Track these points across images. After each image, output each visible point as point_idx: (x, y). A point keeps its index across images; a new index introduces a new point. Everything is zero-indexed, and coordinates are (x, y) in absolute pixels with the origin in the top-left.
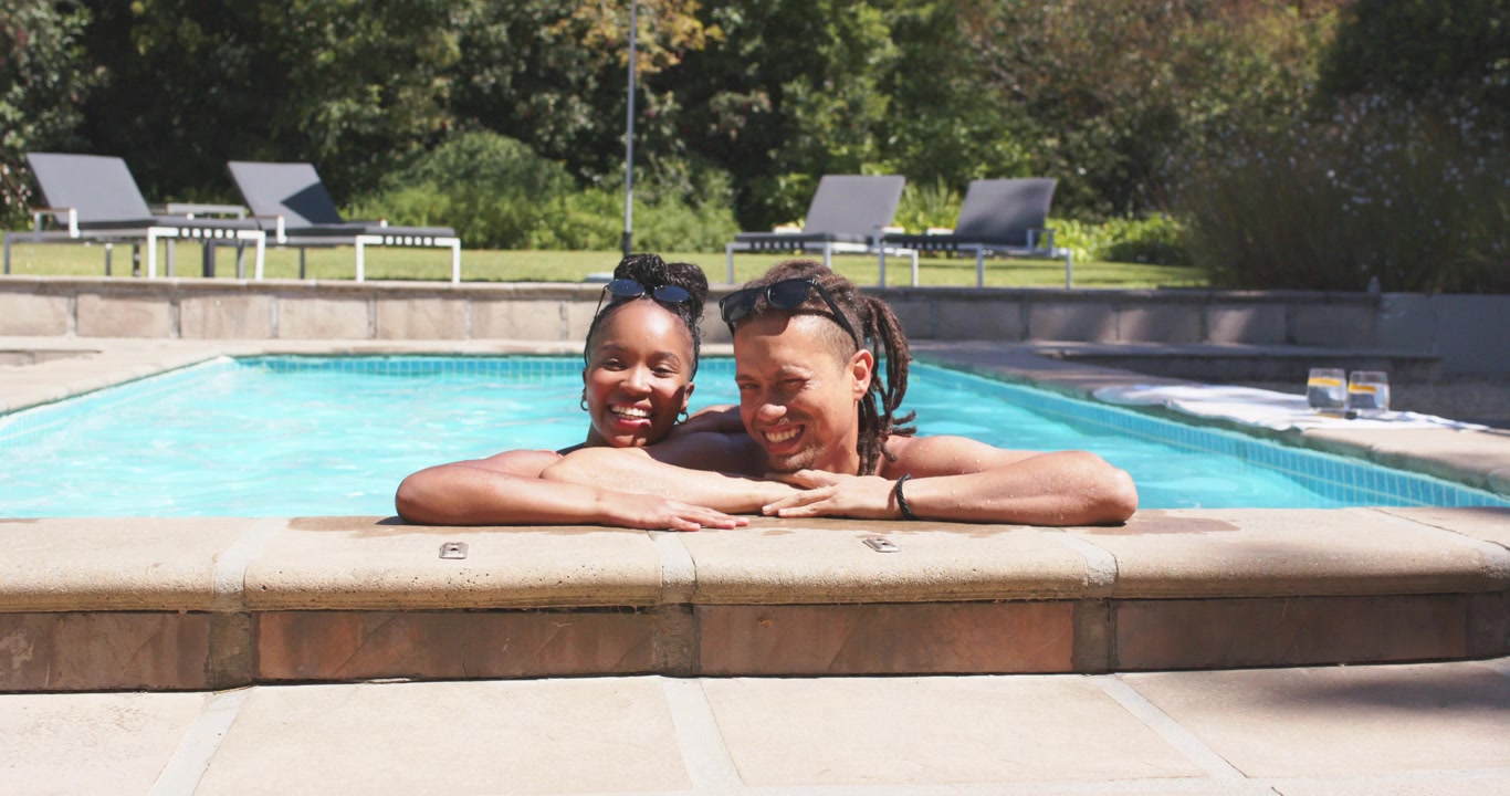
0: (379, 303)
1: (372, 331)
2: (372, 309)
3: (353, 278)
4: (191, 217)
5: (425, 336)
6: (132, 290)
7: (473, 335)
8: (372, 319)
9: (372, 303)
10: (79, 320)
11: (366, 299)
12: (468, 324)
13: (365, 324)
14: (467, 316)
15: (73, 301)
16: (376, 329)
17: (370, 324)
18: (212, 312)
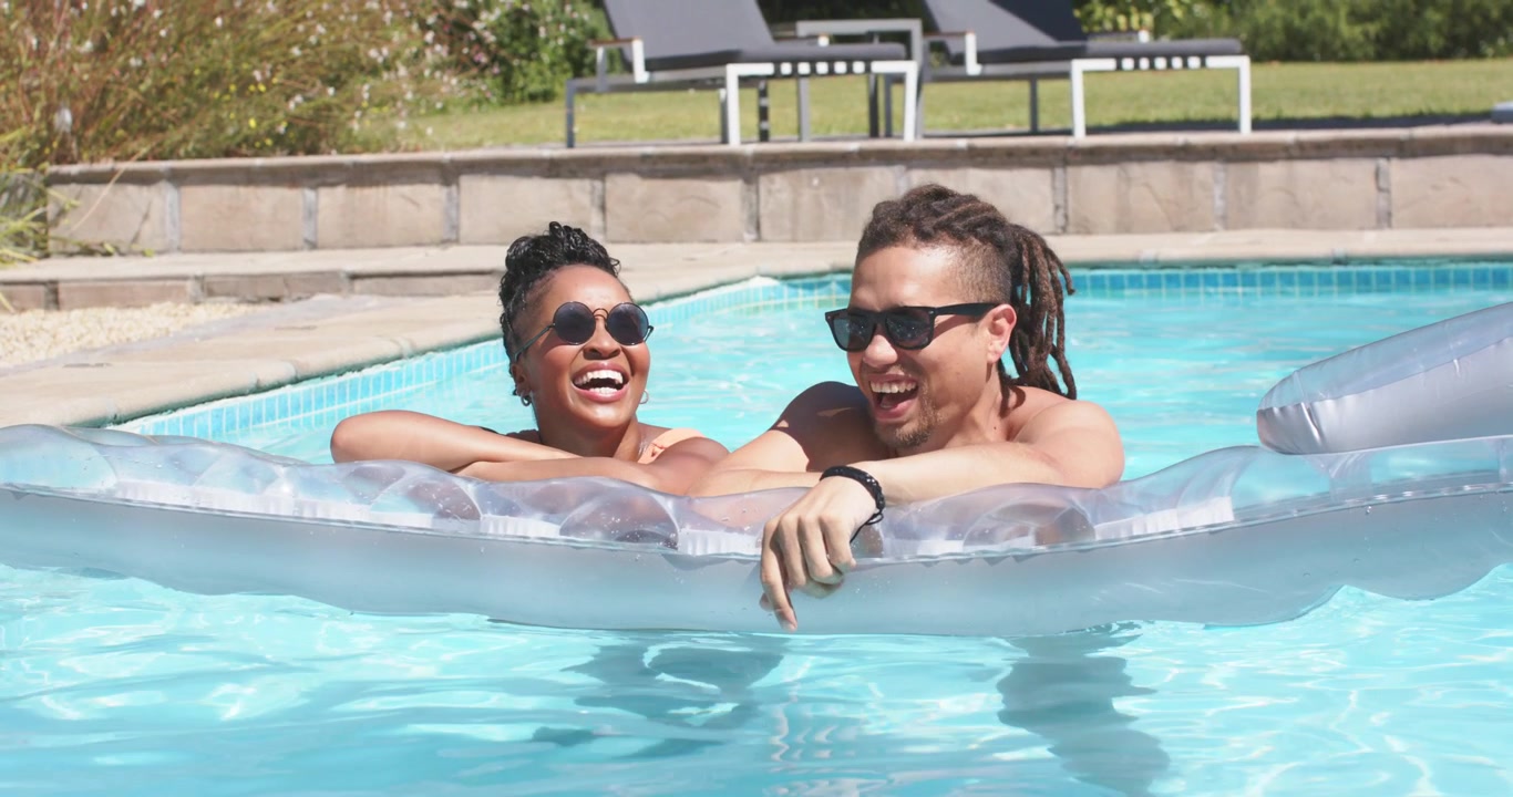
0: (1071, 170)
1: (1061, 221)
2: (1059, 184)
3: (1068, 132)
4: (824, 42)
5: (1149, 228)
6: (684, 167)
7: (1228, 222)
8: (1061, 202)
9: (1059, 171)
10: (608, 213)
11: (1050, 165)
12: (1219, 203)
13: (1050, 209)
14: (1218, 191)
15: (598, 184)
16: (1066, 217)
17: (1057, 208)
18: (807, 197)
